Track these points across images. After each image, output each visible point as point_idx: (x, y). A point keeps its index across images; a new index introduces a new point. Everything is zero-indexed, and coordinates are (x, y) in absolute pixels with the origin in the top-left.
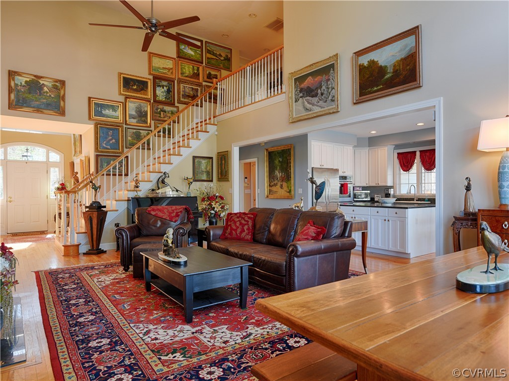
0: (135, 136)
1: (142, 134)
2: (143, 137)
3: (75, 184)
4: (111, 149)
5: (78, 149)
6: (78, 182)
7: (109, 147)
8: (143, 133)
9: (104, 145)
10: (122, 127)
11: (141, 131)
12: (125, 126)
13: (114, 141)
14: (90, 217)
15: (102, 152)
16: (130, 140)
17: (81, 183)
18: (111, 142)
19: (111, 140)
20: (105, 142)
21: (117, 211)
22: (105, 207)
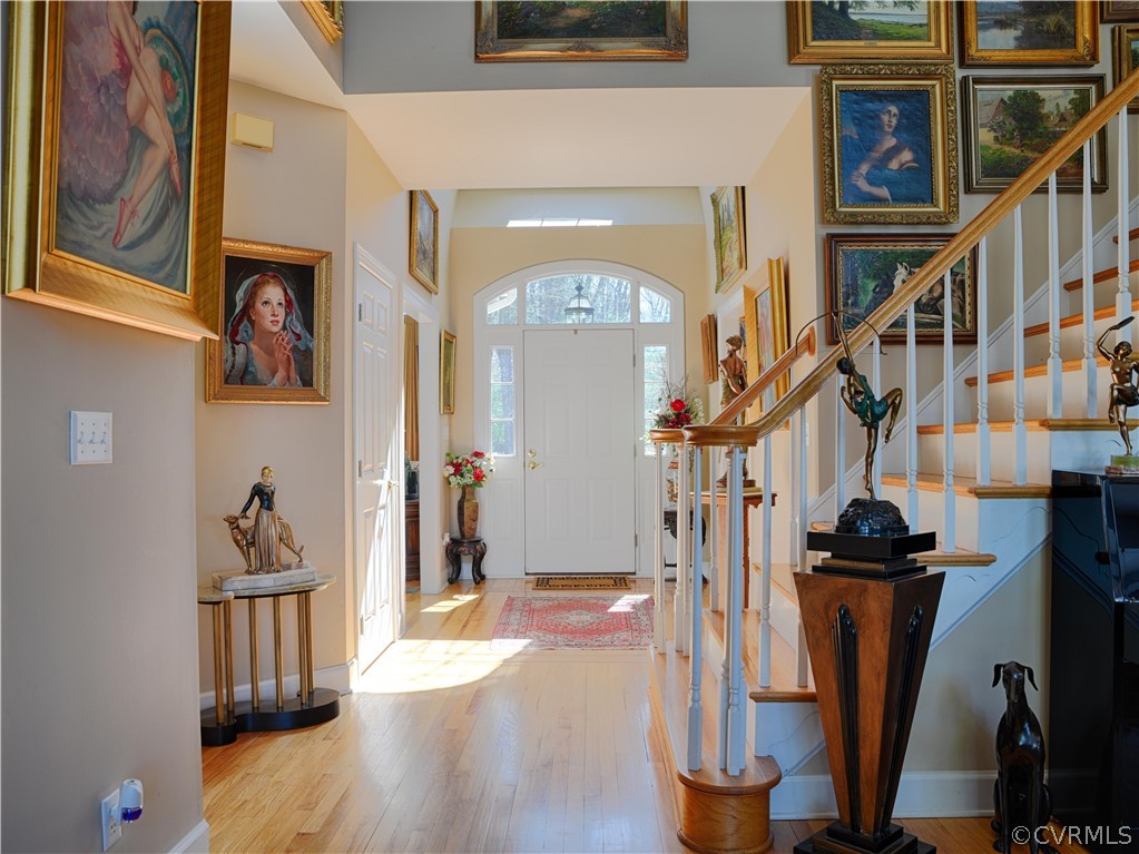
0: (1011, 124)
1: (1048, 108)
2: (1054, 119)
3: (729, 395)
4: (897, 200)
5: (732, 258)
6: (743, 386)
7: (884, 192)
8: (1055, 98)
9: (864, 186)
10: (945, 78)
11: (1044, 91)
12: (960, 74)
13: (907, 156)
14: (845, 615)
15: (853, 220)
16: (986, 148)
17: (761, 385)
18: (894, 165)
19: (895, 151)
20: (864, 168)
21: (985, 561)
22: (928, 541)
